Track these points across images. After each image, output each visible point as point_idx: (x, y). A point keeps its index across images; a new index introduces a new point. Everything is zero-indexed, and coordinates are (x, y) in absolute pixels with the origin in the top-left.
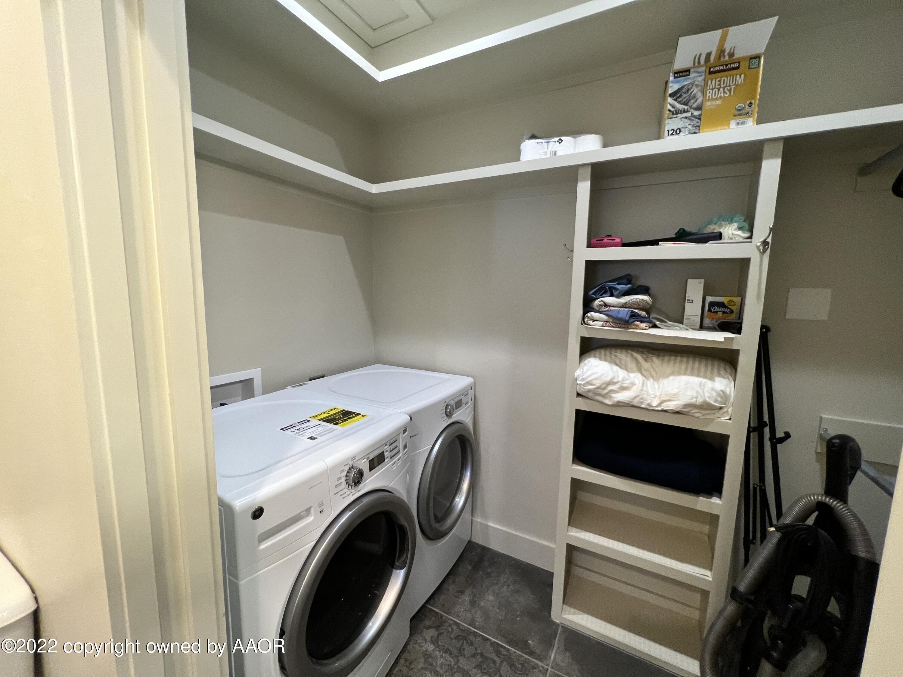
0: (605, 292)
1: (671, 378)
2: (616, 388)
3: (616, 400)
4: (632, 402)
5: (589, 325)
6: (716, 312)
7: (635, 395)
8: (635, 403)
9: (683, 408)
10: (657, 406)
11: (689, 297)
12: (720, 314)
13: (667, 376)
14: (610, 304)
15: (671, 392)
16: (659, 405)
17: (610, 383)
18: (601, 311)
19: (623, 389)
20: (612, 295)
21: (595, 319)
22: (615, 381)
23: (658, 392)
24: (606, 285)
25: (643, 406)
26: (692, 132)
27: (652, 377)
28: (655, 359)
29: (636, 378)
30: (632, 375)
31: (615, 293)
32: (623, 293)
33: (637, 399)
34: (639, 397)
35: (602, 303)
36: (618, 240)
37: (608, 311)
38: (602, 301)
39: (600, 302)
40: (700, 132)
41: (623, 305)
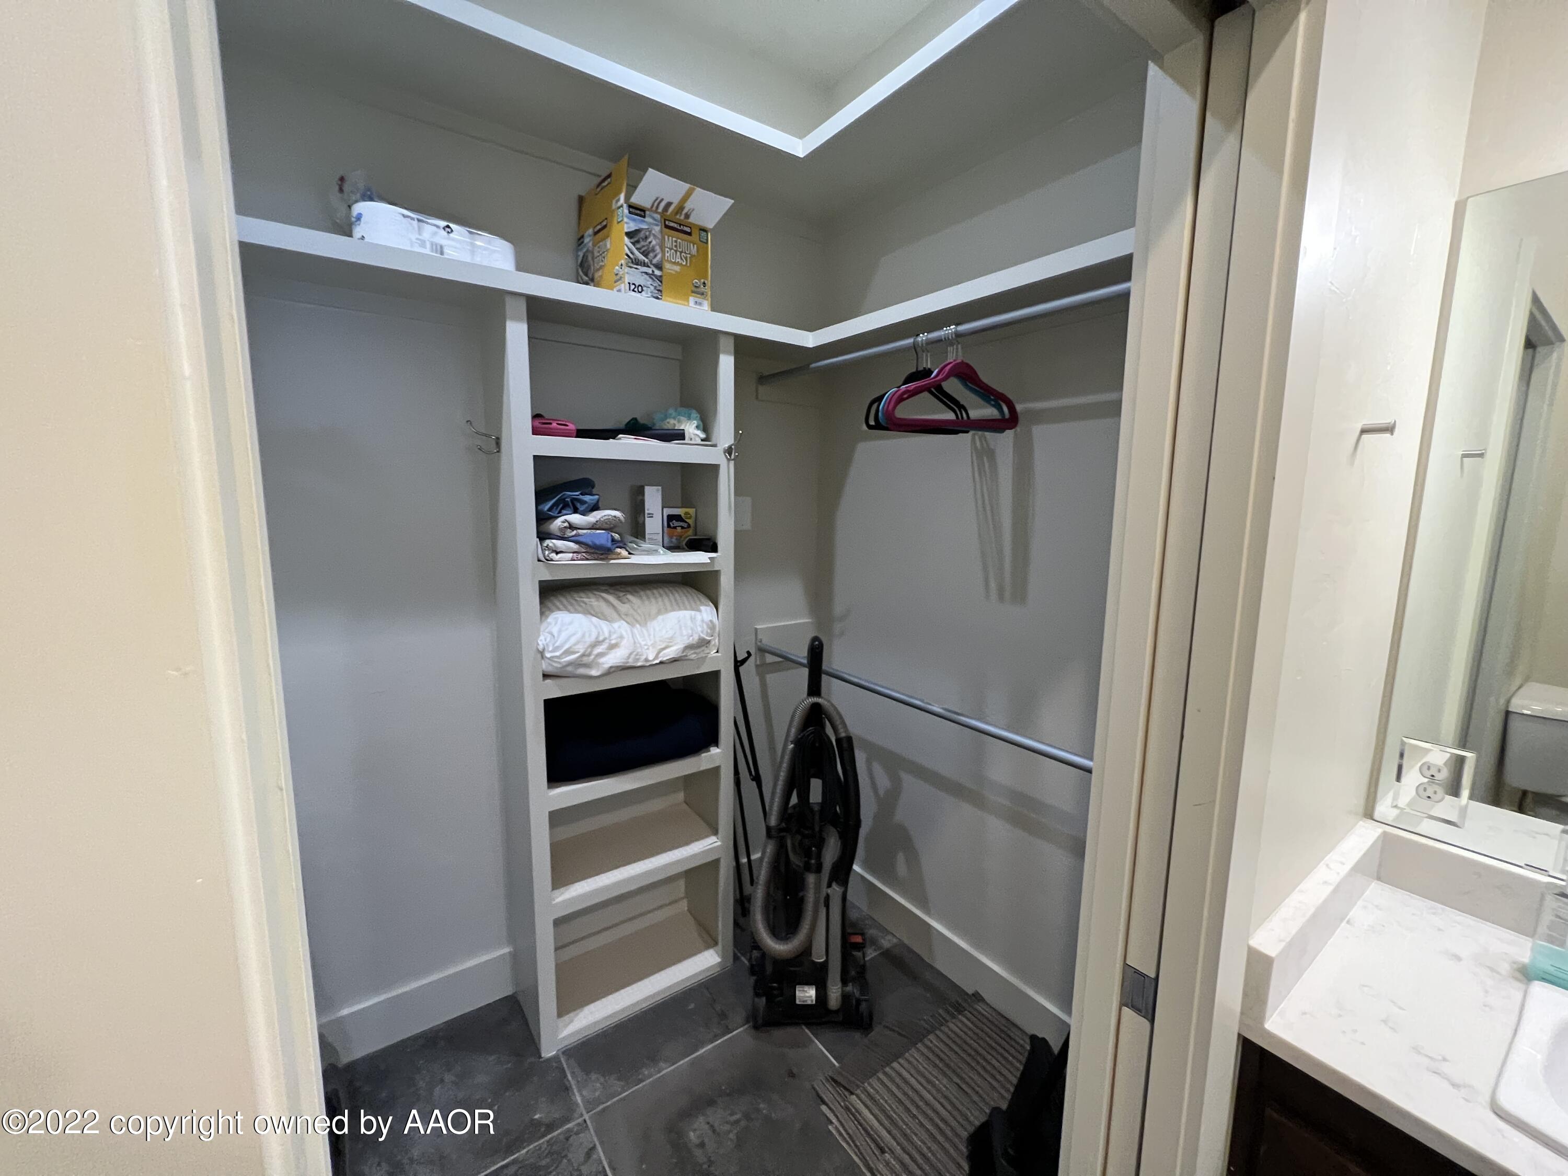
0: (565, 506)
1: (660, 618)
2: (603, 649)
3: (607, 666)
4: (628, 662)
5: (552, 560)
6: (675, 528)
7: (630, 651)
8: (631, 663)
9: (683, 652)
10: (654, 659)
11: (648, 510)
12: (679, 529)
13: (655, 618)
14: (576, 524)
15: (667, 636)
16: (656, 657)
17: (597, 643)
18: (566, 536)
19: (612, 647)
20: (576, 511)
21: (558, 551)
22: (601, 638)
23: (650, 640)
24: (565, 496)
25: (639, 664)
26: (655, 295)
27: (637, 621)
28: (630, 597)
29: (621, 627)
30: (616, 625)
31: (581, 508)
32: (591, 507)
33: (633, 656)
34: (635, 653)
35: (566, 524)
36: (572, 427)
37: (575, 536)
38: (566, 521)
39: (563, 522)
40: (663, 298)
41: (593, 526)
